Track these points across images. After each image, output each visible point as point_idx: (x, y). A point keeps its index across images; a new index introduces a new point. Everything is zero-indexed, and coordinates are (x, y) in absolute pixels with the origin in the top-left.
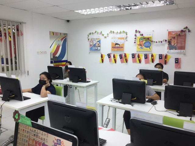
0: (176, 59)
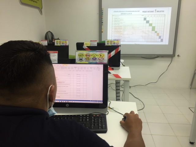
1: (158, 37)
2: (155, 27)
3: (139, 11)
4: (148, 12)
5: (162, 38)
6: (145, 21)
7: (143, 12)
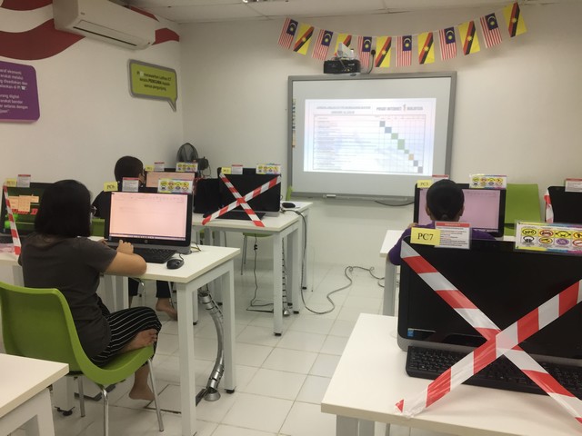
1: (411, 163)
2: (403, 141)
3: (369, 108)
4: (389, 109)
5: (420, 165)
6: (383, 129)
7: (379, 109)
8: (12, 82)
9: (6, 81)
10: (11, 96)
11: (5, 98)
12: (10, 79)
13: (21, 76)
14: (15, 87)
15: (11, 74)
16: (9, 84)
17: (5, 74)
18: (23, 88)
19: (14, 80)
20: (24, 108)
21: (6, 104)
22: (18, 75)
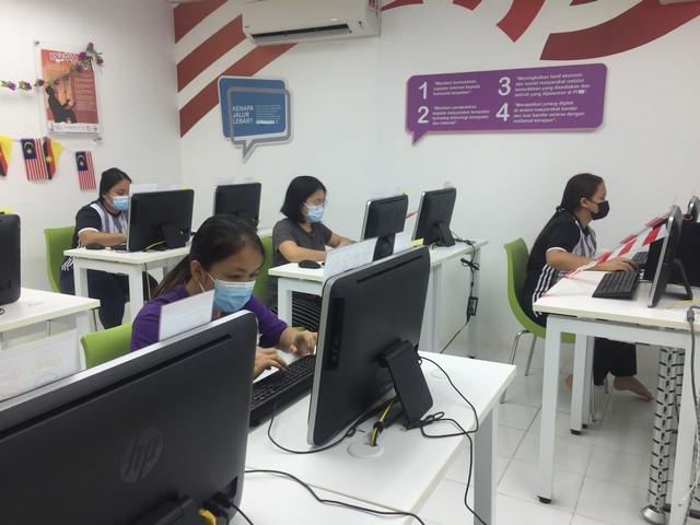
0: (77, 154)
8: (566, 87)
9: (556, 88)
10: (561, 103)
11: (552, 107)
12: (564, 85)
13: (581, 78)
14: (569, 93)
15: (567, 79)
16: (562, 90)
17: (557, 79)
18: (581, 92)
19: (570, 84)
20: (577, 115)
21: (553, 112)
22: (577, 78)
